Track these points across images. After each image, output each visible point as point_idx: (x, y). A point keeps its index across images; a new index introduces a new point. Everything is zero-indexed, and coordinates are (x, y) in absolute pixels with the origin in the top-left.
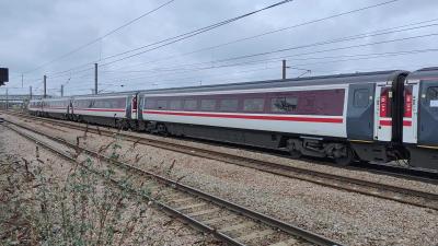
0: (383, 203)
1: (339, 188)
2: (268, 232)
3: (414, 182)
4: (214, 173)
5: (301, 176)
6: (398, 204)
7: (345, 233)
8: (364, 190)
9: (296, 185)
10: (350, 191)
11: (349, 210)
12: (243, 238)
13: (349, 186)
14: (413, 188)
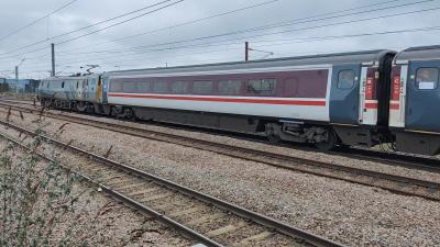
0: (334, 183)
1: (293, 170)
2: (218, 215)
3: (365, 162)
4: (172, 157)
5: (258, 158)
6: (348, 184)
7: (294, 214)
8: (317, 170)
9: (252, 168)
10: (304, 172)
11: (301, 191)
12: (192, 223)
13: (304, 167)
14: (364, 168)
